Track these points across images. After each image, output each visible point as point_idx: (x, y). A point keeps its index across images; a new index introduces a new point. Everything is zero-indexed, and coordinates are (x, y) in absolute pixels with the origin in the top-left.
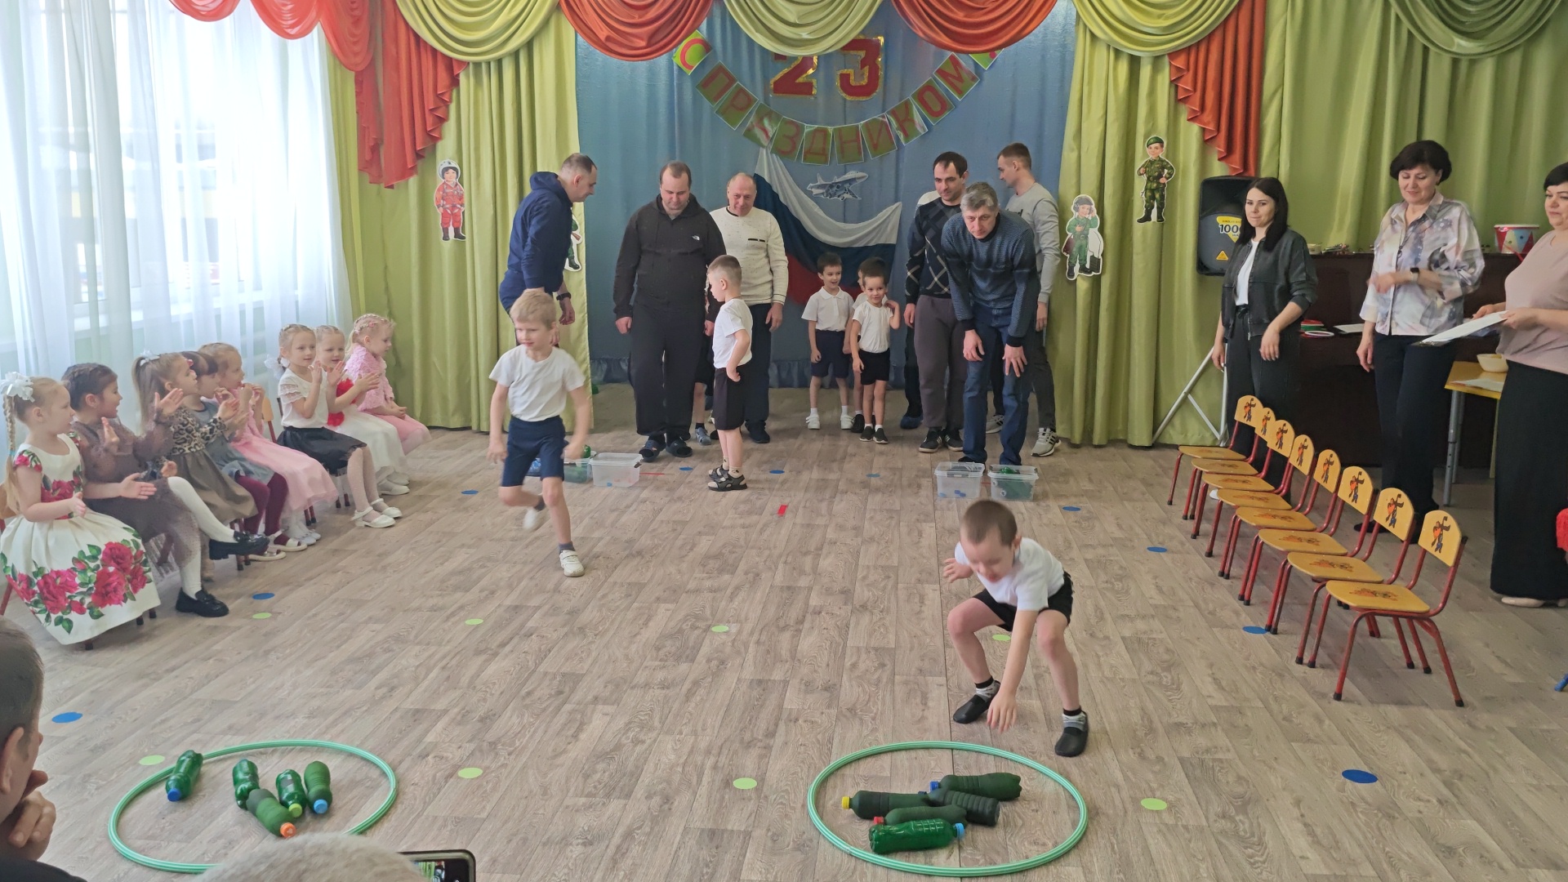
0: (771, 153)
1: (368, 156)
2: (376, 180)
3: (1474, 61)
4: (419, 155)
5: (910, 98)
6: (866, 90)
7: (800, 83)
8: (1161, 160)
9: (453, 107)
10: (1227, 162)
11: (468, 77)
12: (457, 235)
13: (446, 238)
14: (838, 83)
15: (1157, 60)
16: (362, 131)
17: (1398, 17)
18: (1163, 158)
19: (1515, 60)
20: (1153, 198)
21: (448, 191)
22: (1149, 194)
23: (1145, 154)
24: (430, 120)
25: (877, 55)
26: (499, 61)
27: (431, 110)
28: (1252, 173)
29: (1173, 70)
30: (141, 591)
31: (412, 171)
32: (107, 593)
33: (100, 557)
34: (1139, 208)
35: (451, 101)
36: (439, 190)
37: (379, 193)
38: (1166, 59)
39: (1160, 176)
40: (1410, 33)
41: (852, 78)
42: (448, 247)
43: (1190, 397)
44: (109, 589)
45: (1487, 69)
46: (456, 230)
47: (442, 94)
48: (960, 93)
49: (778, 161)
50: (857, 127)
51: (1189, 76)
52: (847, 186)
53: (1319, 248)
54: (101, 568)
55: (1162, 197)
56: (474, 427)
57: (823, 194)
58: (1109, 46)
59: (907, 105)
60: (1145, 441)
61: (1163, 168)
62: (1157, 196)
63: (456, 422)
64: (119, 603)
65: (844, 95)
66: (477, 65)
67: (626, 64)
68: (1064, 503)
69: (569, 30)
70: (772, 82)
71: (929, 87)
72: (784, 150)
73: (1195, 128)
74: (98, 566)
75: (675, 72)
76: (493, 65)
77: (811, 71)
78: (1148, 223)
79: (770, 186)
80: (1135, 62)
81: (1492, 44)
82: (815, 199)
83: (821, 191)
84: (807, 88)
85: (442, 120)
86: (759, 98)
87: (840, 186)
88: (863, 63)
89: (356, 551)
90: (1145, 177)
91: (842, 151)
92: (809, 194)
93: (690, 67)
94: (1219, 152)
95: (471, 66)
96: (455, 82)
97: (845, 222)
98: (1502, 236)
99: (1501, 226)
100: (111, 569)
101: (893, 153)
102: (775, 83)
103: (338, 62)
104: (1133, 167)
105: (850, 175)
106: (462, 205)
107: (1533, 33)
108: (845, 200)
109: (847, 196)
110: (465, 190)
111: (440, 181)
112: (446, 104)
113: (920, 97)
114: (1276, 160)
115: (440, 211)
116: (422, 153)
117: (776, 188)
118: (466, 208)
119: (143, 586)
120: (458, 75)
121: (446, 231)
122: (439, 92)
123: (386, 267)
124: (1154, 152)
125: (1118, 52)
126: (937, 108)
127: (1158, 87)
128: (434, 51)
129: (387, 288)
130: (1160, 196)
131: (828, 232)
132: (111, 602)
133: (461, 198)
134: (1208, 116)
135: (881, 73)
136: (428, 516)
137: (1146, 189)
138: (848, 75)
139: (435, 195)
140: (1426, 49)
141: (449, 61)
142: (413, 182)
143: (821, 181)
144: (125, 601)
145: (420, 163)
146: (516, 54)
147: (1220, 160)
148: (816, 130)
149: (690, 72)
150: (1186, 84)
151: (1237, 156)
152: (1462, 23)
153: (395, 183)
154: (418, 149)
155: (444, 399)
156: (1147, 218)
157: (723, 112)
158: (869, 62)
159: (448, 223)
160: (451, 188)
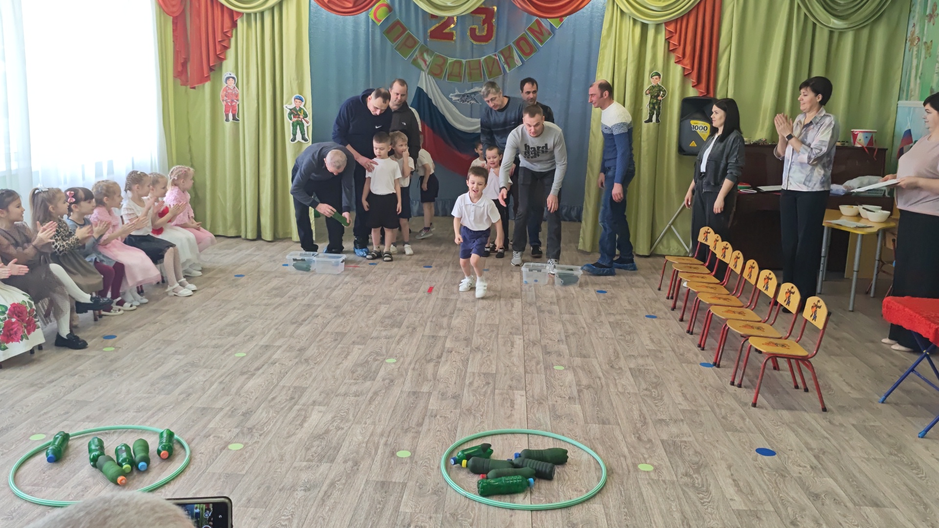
0: (428, 74)
1: (180, 69)
2: (185, 83)
3: (842, 33)
4: (211, 69)
5: (511, 44)
6: (487, 38)
7: (446, 33)
8: (659, 86)
9: (233, 40)
10: (697, 88)
11: (243, 22)
12: (234, 119)
13: (227, 120)
14: (468, 34)
15: (658, 26)
16: (176, 53)
17: (799, 6)
18: (660, 85)
19: (865, 33)
20: (654, 108)
21: (229, 91)
22: (651, 106)
23: (650, 82)
24: (218, 48)
25: (492, 18)
26: (262, 13)
27: (219, 41)
28: (711, 95)
29: (667, 32)
30: (33, 333)
31: (207, 78)
32: (11, 335)
33: (7, 312)
34: (645, 115)
35: (232, 36)
36: (223, 91)
37: (186, 91)
38: (663, 25)
39: (658, 95)
40: (805, 15)
41: (477, 31)
42: (228, 125)
43: (672, 227)
44: (12, 332)
45: (849, 38)
46: (234, 116)
47: (227, 32)
48: (541, 42)
49: (432, 80)
50: (480, 60)
51: (676, 36)
52: (473, 96)
53: (750, 140)
54: (7, 319)
55: (659, 108)
56: (243, 236)
57: (458, 100)
58: (630, 17)
59: (510, 48)
60: (646, 252)
61: (660, 90)
62: (656, 107)
63: (232, 233)
64: (18, 341)
65: (472, 41)
66: (249, 15)
67: (340, 17)
68: (598, 288)
70: (429, 31)
71: (523, 38)
72: (436, 73)
73: (679, 67)
74: (5, 318)
75: (370, 24)
76: (258, 15)
77: (452, 26)
78: (651, 124)
79: (427, 95)
80: (644, 27)
81: (851, 24)
82: (454, 103)
83: (457, 98)
84: (450, 36)
85: (226, 48)
86: (421, 41)
87: (468, 96)
88: (484, 22)
89: (168, 310)
90: (649, 96)
91: (470, 74)
92: (450, 100)
93: (379, 21)
94: (693, 82)
95: (245, 15)
96: (234, 25)
97: (471, 117)
98: (855, 136)
99: (855, 130)
100: (14, 320)
101: (501, 76)
102: (431, 32)
103: (162, 10)
104: (643, 90)
105: (476, 89)
106: (238, 100)
107: (876, 18)
108: (472, 105)
109: (472, 102)
110: (240, 91)
111: (225, 85)
112: (229, 38)
113: (517, 43)
114: (725, 88)
115: (224, 104)
116: (214, 66)
117: (431, 96)
118: (240, 102)
119: (34, 331)
120: (236, 21)
121: (227, 116)
122: (225, 31)
123: (190, 137)
124: (655, 81)
125: (635, 21)
126: (527, 50)
127: (658, 42)
128: (222, 6)
129: (190, 150)
130: (657, 107)
131: (461, 123)
132: (13, 340)
133: (237, 96)
134: (687, 61)
135: (495, 29)
136: (214, 290)
137: (650, 103)
138: (475, 29)
139: (221, 93)
140: (814, 25)
141: (231, 12)
142: (208, 85)
143: (457, 93)
144: (22, 340)
145: (212, 74)
146: (272, 9)
147: (693, 87)
148: (455, 62)
149: (379, 24)
150: (675, 41)
151: (703, 85)
152: (836, 10)
153: (196, 86)
154: (211, 65)
155: (225, 219)
156: (650, 120)
157: (398, 48)
158: (487, 21)
159: (229, 111)
160: (231, 89)
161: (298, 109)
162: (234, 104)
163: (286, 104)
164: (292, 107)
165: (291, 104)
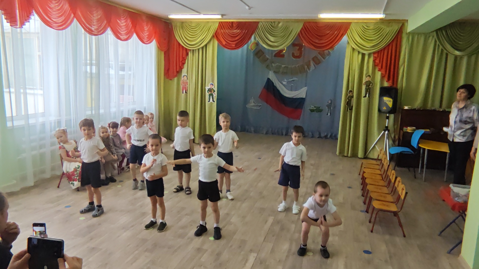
0: (273, 72)
1: (166, 72)
2: (168, 78)
3: (461, 57)
4: (177, 72)
5: (310, 59)
6: (298, 57)
7: (281, 55)
9: (186, 61)
11: (191, 53)
12: (186, 92)
13: (183, 93)
14: (291, 54)
15: (369, 55)
16: (165, 66)
17: (439, 45)
18: (370, 80)
19: (473, 58)
21: (185, 81)
22: (366, 90)
23: (365, 79)
25: (302, 48)
26: (199, 49)
27: (181, 61)
28: (395, 86)
29: (374, 57)
31: (176, 76)
35: (186, 59)
37: (168, 81)
38: (372, 54)
39: (369, 85)
40: (442, 50)
41: (295, 53)
43: (376, 145)
45: (465, 60)
47: (184, 57)
48: (324, 58)
49: (274, 75)
50: (296, 66)
51: (378, 59)
52: (292, 82)
53: (412, 107)
55: (370, 91)
57: (286, 84)
58: (357, 50)
59: (309, 61)
60: (363, 157)
61: (370, 83)
65: (293, 58)
66: (193, 50)
67: (229, 51)
69: (216, 42)
71: (316, 57)
72: (276, 72)
73: (380, 73)
75: (249, 51)
76: (197, 50)
77: (284, 52)
78: (366, 98)
79: (271, 81)
80: (363, 55)
81: (466, 53)
82: (284, 85)
84: (283, 56)
85: (184, 64)
86: (270, 58)
87: (290, 82)
88: (298, 50)
90: (365, 85)
91: (292, 72)
94: (386, 80)
96: (187, 54)
97: (291, 90)
101: (305, 74)
102: (275, 54)
103: (159, 49)
105: (293, 79)
106: (187, 85)
108: (292, 85)
109: (292, 84)
110: (188, 81)
111: (182, 79)
114: (402, 83)
115: (182, 86)
116: (179, 72)
117: (273, 82)
118: (188, 86)
120: (188, 53)
122: (184, 56)
123: (169, 100)
124: (368, 79)
125: (359, 52)
126: (318, 62)
127: (369, 63)
128: (183, 47)
129: (169, 105)
130: (369, 90)
131: (287, 94)
133: (187, 83)
134: (383, 70)
135: (303, 53)
137: (365, 89)
139: (181, 82)
140: (447, 55)
141: (186, 49)
142: (176, 79)
143: (285, 80)
145: (178, 74)
146: (203, 48)
147: (387, 82)
148: (285, 67)
149: (252, 51)
150: (377, 61)
151: (391, 81)
152: (457, 47)
153: (172, 79)
154: (178, 70)
156: (365, 96)
157: (260, 61)
158: (300, 49)
159: (184, 90)
160: (185, 80)
161: (211, 89)
162: (186, 86)
163: (207, 86)
164: (209, 88)
165: (208, 87)
